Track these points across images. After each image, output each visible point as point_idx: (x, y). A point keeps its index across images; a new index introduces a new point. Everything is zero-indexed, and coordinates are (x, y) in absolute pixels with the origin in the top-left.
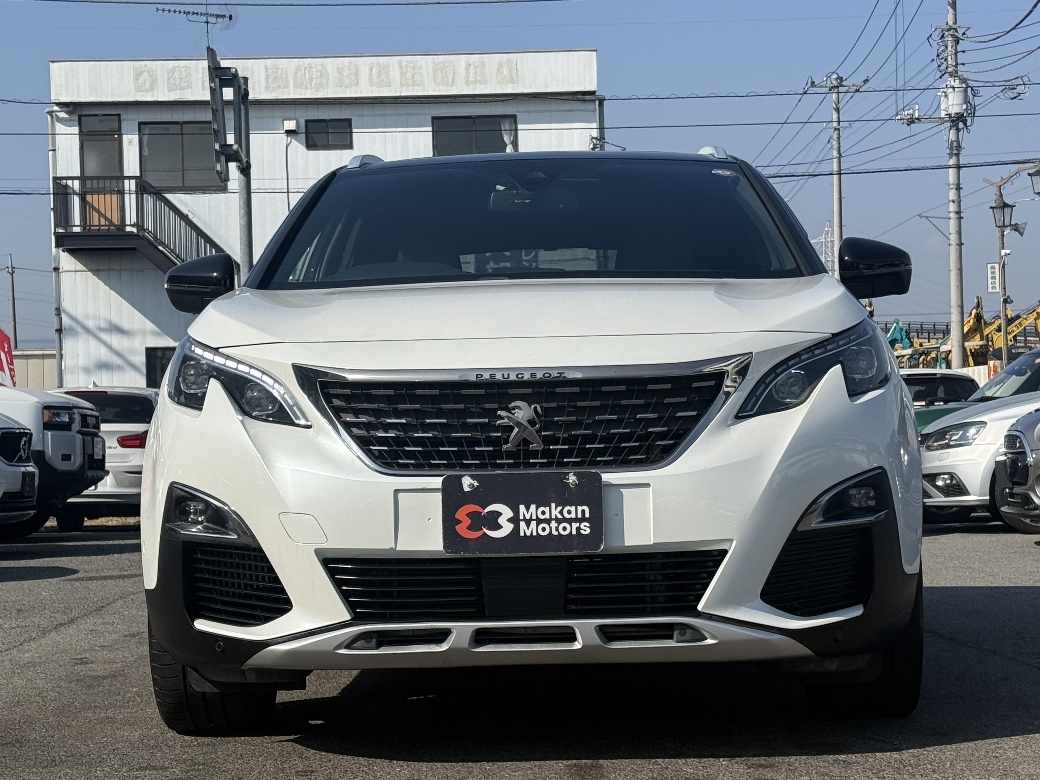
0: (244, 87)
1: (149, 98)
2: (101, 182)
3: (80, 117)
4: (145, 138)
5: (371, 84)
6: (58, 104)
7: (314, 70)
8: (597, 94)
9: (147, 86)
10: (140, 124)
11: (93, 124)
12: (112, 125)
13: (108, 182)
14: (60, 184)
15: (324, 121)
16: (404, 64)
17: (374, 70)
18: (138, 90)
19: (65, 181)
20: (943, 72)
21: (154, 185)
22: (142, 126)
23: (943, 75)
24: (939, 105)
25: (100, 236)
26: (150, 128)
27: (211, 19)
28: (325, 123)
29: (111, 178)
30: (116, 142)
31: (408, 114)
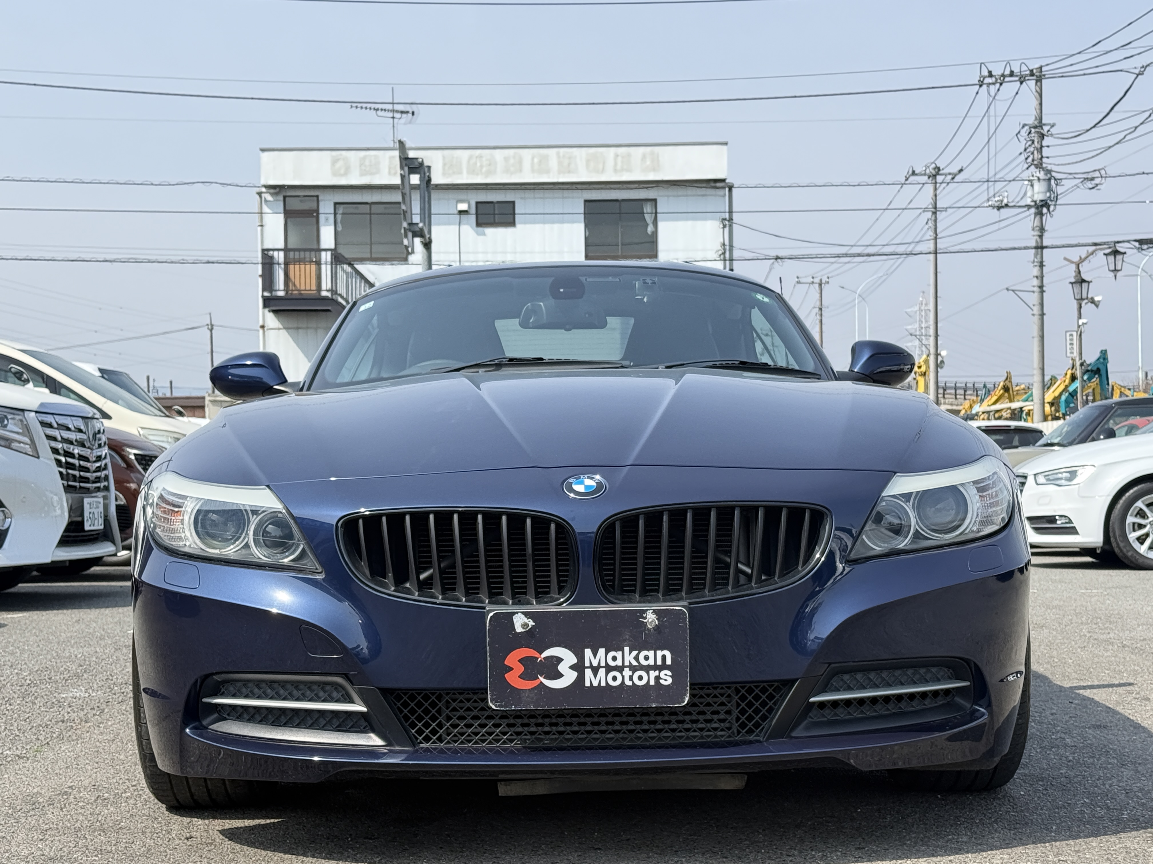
0: (427, 174)
1: (343, 182)
2: (302, 253)
3: (285, 197)
4: (339, 217)
5: (533, 171)
6: (266, 187)
7: (484, 159)
8: (727, 181)
9: (342, 171)
10: (336, 204)
11: (295, 205)
12: (311, 205)
13: (307, 253)
14: (267, 255)
15: (492, 202)
16: (561, 155)
17: (536, 160)
18: (335, 174)
19: (271, 253)
20: (1029, 164)
21: (347, 256)
22: (337, 206)
23: (1029, 166)
24: (1025, 194)
25: (302, 299)
26: (344, 208)
27: (397, 115)
28: (492, 205)
29: (311, 250)
30: (314, 220)
31: (563, 198)
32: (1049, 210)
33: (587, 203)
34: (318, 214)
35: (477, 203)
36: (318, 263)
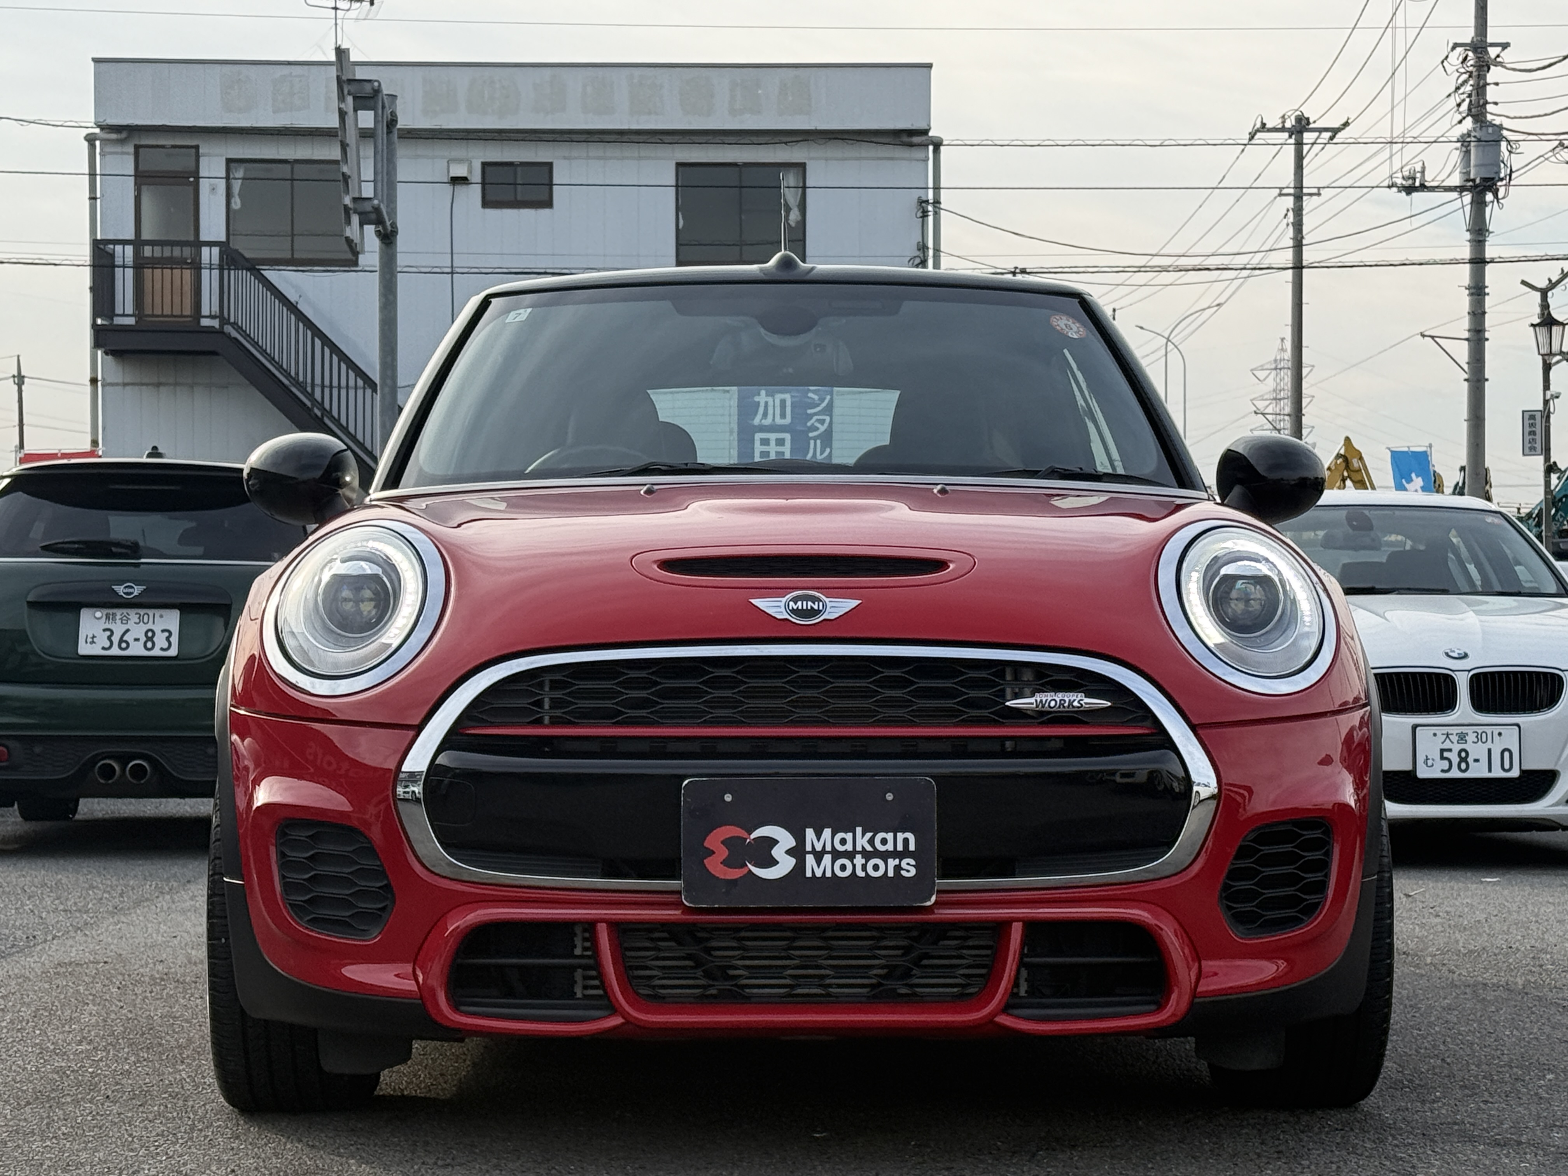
0: (391, 109)
1: (243, 121)
2: (168, 248)
3: (137, 148)
4: (237, 186)
5: (585, 108)
6: (104, 128)
7: (497, 85)
8: (930, 134)
9: (241, 104)
10: (229, 161)
11: (156, 162)
12: (186, 162)
13: (177, 250)
14: (102, 250)
15: (511, 164)
17: (590, 89)
18: (228, 110)
19: (111, 246)
20: (1464, 115)
21: (248, 255)
22: (232, 165)
23: (1464, 118)
25: (163, 331)
26: (244, 169)
28: (511, 168)
29: (183, 243)
30: (191, 189)
31: (640, 158)
32: (1496, 195)
33: (680, 169)
34: (197, 178)
35: (485, 165)
36: (196, 267)
